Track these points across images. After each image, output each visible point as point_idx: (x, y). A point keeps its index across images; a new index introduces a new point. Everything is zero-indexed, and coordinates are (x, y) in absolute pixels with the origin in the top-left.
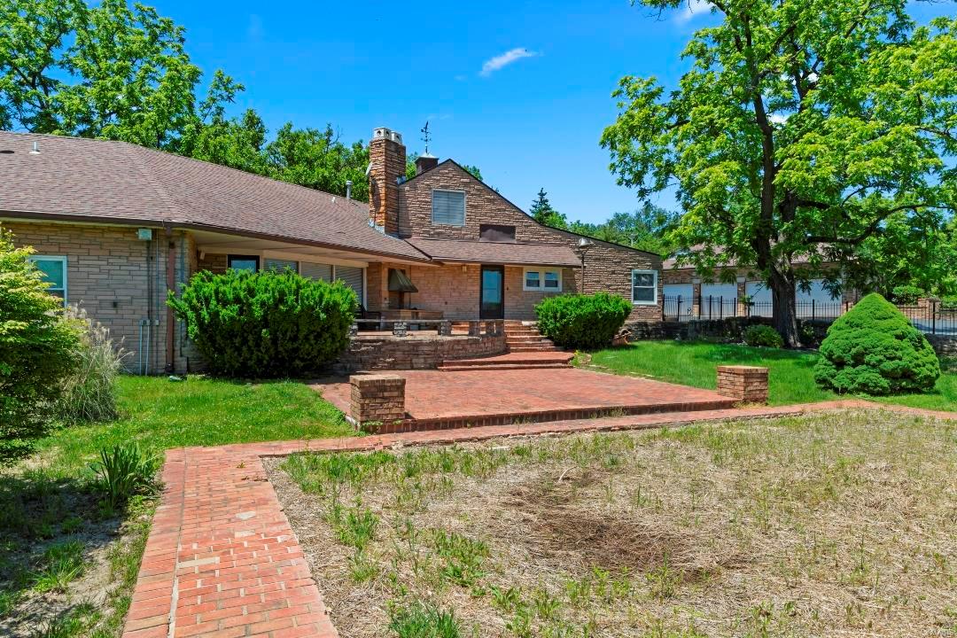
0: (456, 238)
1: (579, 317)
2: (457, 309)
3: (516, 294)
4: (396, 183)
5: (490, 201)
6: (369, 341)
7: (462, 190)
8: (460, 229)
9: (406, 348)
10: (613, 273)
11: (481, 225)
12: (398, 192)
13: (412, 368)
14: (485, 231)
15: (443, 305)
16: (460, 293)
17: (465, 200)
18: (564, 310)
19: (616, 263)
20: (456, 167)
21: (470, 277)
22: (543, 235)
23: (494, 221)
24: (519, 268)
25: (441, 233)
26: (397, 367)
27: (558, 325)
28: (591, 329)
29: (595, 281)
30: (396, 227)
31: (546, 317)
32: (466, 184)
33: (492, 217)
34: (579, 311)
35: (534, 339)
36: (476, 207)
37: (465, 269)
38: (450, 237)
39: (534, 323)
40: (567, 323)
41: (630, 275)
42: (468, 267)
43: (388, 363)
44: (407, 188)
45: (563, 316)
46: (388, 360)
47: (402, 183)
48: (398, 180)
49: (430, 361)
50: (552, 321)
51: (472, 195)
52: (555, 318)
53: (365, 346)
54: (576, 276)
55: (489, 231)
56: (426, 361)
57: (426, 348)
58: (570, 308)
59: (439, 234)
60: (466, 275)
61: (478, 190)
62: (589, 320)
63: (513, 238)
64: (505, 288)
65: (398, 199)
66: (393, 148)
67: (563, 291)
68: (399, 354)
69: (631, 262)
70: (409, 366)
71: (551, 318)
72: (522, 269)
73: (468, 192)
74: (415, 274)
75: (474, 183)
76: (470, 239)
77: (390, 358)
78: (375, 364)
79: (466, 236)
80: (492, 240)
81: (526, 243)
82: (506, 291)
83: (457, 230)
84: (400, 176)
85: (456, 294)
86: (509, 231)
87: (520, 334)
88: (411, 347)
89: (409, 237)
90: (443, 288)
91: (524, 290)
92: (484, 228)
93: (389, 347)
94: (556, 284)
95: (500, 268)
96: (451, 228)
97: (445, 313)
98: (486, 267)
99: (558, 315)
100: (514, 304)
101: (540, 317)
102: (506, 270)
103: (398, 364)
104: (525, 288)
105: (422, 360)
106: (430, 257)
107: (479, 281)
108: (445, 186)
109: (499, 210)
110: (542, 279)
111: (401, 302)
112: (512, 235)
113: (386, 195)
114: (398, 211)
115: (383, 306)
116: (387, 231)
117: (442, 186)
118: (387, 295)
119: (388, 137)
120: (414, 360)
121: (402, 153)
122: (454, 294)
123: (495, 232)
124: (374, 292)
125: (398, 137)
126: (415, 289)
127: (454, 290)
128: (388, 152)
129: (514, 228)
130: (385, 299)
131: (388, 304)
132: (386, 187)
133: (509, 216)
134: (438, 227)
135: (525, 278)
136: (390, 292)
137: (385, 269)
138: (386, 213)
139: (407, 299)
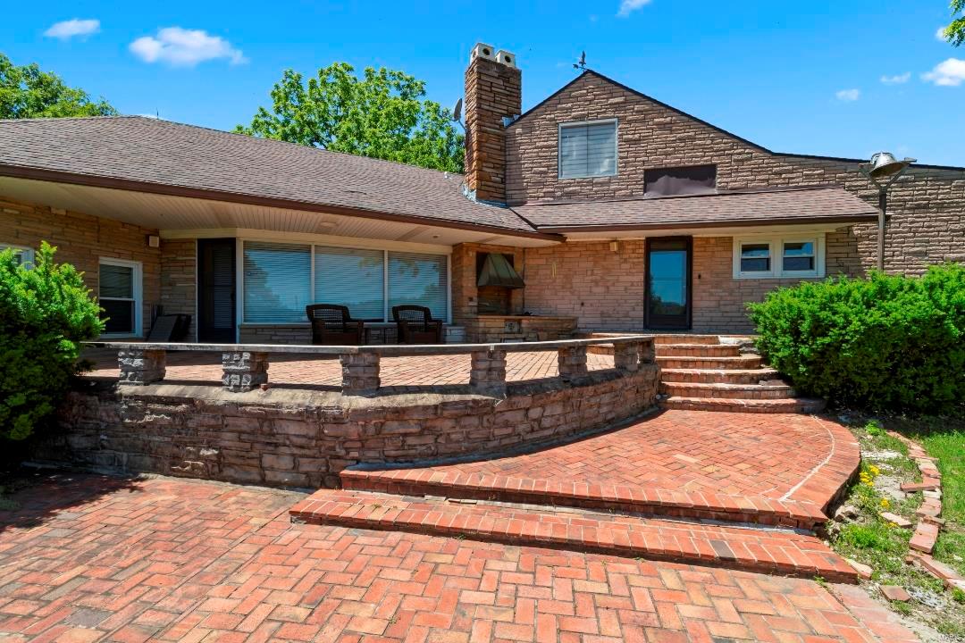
0: (600, 198)
1: (873, 333)
2: (602, 313)
3: (717, 285)
4: (501, 125)
5: (662, 126)
6: (159, 400)
7: (611, 117)
8: (609, 183)
9: (243, 424)
11: (646, 171)
12: (504, 136)
13: (263, 482)
14: (654, 179)
15: (578, 307)
16: (607, 287)
17: (617, 132)
18: (823, 314)
20: (599, 81)
21: (626, 261)
22: (778, 174)
23: (671, 161)
25: (574, 192)
26: (229, 472)
27: (804, 350)
28: (918, 363)
29: (914, 254)
30: (498, 188)
31: (774, 329)
32: (617, 107)
33: (667, 154)
34: (874, 316)
35: (738, 379)
36: (637, 141)
37: (614, 247)
38: (589, 196)
39: (746, 339)
40: (836, 348)
42: (620, 244)
43: (206, 459)
44: (519, 130)
45: (819, 328)
46: (204, 452)
47: (512, 124)
48: (505, 121)
49: (307, 465)
50: (788, 339)
51: (630, 122)
52: (796, 333)
53: (153, 412)
54: (861, 247)
55: (662, 180)
56: (295, 467)
57: (293, 429)
58: (842, 307)
59: (569, 195)
60: (616, 258)
61: (641, 112)
62: (910, 340)
63: (712, 185)
64: (695, 275)
65: (503, 149)
66: (494, 71)
67: (827, 275)
68: (228, 439)
70: (255, 476)
71: (784, 332)
73: (621, 119)
74: (532, 262)
75: (632, 102)
76: (625, 197)
77: (208, 448)
79: (617, 193)
80: (667, 194)
81: (735, 192)
82: (696, 281)
83: (602, 184)
84: (510, 115)
85: (600, 290)
86: (703, 174)
87: (703, 364)
89: (522, 203)
90: (576, 281)
91: (736, 277)
92: (651, 176)
93: (208, 420)
94: (810, 264)
95: (683, 241)
96: (591, 183)
97: (581, 320)
98: (656, 241)
99: (805, 326)
100: (713, 304)
101: (760, 329)
102: (695, 244)
103: (230, 465)
104: (737, 273)
105: (286, 463)
106: (534, 226)
107: (642, 267)
108: (581, 118)
109: (682, 140)
110: (777, 255)
111: (509, 304)
112: (709, 180)
113: (479, 142)
114: (503, 167)
115: (465, 309)
116: (479, 198)
117: (575, 118)
118: (475, 294)
119: (484, 56)
120: (268, 460)
121: (512, 80)
122: (596, 290)
123: (674, 179)
124: (457, 289)
125: (508, 59)
126: (519, 283)
127: (596, 283)
128: (483, 77)
129: (714, 167)
130: (471, 299)
131: (479, 306)
132: (479, 131)
133: (703, 147)
134: (569, 185)
135: (737, 255)
136: (480, 289)
137: (472, 254)
138: (479, 170)
139: (516, 297)
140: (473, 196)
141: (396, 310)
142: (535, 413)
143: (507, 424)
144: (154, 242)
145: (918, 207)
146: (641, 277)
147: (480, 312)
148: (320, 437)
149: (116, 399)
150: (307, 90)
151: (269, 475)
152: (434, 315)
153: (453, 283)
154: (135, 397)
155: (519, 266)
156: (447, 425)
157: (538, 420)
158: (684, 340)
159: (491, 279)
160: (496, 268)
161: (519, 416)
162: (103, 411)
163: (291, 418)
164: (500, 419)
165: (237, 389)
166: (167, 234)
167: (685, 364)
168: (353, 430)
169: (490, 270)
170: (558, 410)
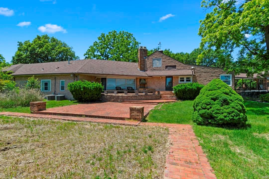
0: (159, 70)
2: (159, 88)
4: (144, 59)
5: (168, 59)
6: (109, 95)
7: (160, 58)
8: (160, 68)
9: (116, 97)
10: (212, 76)
11: (166, 66)
12: (144, 60)
14: (167, 67)
15: (155, 87)
16: (160, 84)
17: (161, 60)
19: (213, 73)
21: (163, 80)
22: (185, 67)
23: (170, 65)
24: (177, 76)
25: (155, 69)
26: (115, 101)
30: (143, 68)
32: (162, 56)
33: (169, 63)
36: (164, 61)
37: (161, 78)
38: (157, 70)
41: (219, 76)
42: (162, 77)
44: (146, 59)
46: (112, 100)
48: (144, 58)
49: (121, 100)
51: (163, 58)
54: (197, 78)
55: (168, 67)
60: (161, 79)
61: (165, 57)
63: (176, 68)
64: (173, 82)
65: (144, 62)
66: (143, 50)
67: (193, 82)
68: (115, 99)
69: (219, 72)
72: (178, 77)
73: (162, 58)
74: (148, 80)
75: (164, 55)
76: (163, 70)
78: (110, 100)
80: (169, 69)
81: (179, 69)
88: (117, 97)
89: (147, 71)
90: (155, 83)
91: (179, 82)
93: (113, 97)
94: (190, 81)
95: (171, 77)
96: (158, 68)
97: (156, 89)
98: (167, 77)
102: (173, 77)
105: (120, 100)
106: (148, 75)
107: (165, 81)
108: (156, 57)
109: (171, 61)
110: (185, 79)
111: (145, 87)
112: (175, 68)
113: (140, 62)
114: (144, 65)
115: (138, 87)
116: (140, 70)
117: (155, 58)
118: (139, 85)
119: (141, 48)
120: (118, 100)
121: (146, 51)
122: (158, 84)
123: (170, 67)
124: (137, 84)
125: (145, 48)
126: (146, 84)
127: (158, 83)
128: (141, 52)
129: (176, 66)
130: (139, 86)
131: (140, 87)
132: (140, 60)
133: (174, 62)
134: (154, 68)
135: (179, 79)
136: (140, 84)
137: (139, 79)
138: (140, 66)
139: (146, 86)
140: (139, 70)
141: (127, 88)
142: (141, 97)
143: (138, 98)
144: (96, 78)
145: (205, 72)
146: (165, 83)
147: (140, 88)
148: (123, 98)
149: (105, 95)
150: (106, 37)
151: (118, 101)
152: (133, 88)
153: (136, 83)
154: (106, 95)
155: (146, 81)
156: (133, 98)
157: (142, 98)
158: (167, 92)
159: (141, 83)
160: (143, 81)
161: (140, 97)
162: (103, 96)
163: (120, 96)
164: (138, 97)
165: (116, 94)
166: (97, 77)
167: (165, 95)
168: (125, 97)
169: (141, 82)
170: (144, 97)
